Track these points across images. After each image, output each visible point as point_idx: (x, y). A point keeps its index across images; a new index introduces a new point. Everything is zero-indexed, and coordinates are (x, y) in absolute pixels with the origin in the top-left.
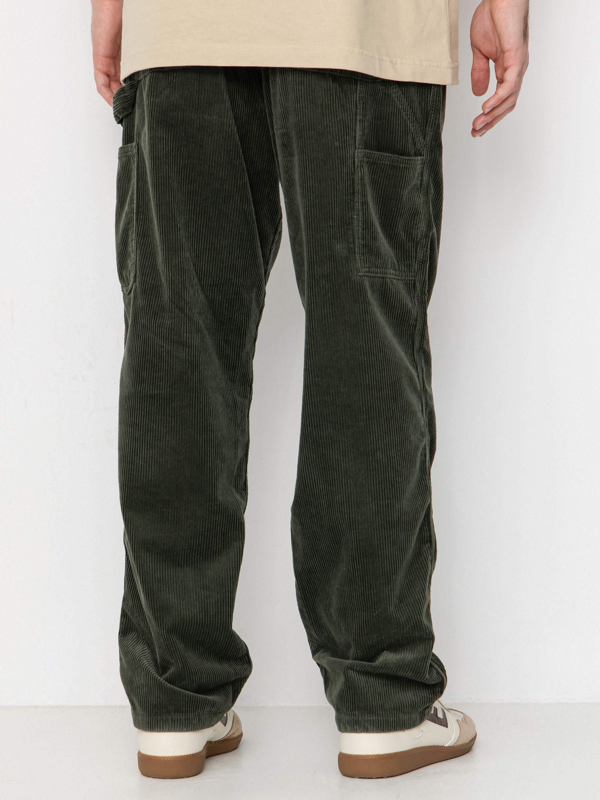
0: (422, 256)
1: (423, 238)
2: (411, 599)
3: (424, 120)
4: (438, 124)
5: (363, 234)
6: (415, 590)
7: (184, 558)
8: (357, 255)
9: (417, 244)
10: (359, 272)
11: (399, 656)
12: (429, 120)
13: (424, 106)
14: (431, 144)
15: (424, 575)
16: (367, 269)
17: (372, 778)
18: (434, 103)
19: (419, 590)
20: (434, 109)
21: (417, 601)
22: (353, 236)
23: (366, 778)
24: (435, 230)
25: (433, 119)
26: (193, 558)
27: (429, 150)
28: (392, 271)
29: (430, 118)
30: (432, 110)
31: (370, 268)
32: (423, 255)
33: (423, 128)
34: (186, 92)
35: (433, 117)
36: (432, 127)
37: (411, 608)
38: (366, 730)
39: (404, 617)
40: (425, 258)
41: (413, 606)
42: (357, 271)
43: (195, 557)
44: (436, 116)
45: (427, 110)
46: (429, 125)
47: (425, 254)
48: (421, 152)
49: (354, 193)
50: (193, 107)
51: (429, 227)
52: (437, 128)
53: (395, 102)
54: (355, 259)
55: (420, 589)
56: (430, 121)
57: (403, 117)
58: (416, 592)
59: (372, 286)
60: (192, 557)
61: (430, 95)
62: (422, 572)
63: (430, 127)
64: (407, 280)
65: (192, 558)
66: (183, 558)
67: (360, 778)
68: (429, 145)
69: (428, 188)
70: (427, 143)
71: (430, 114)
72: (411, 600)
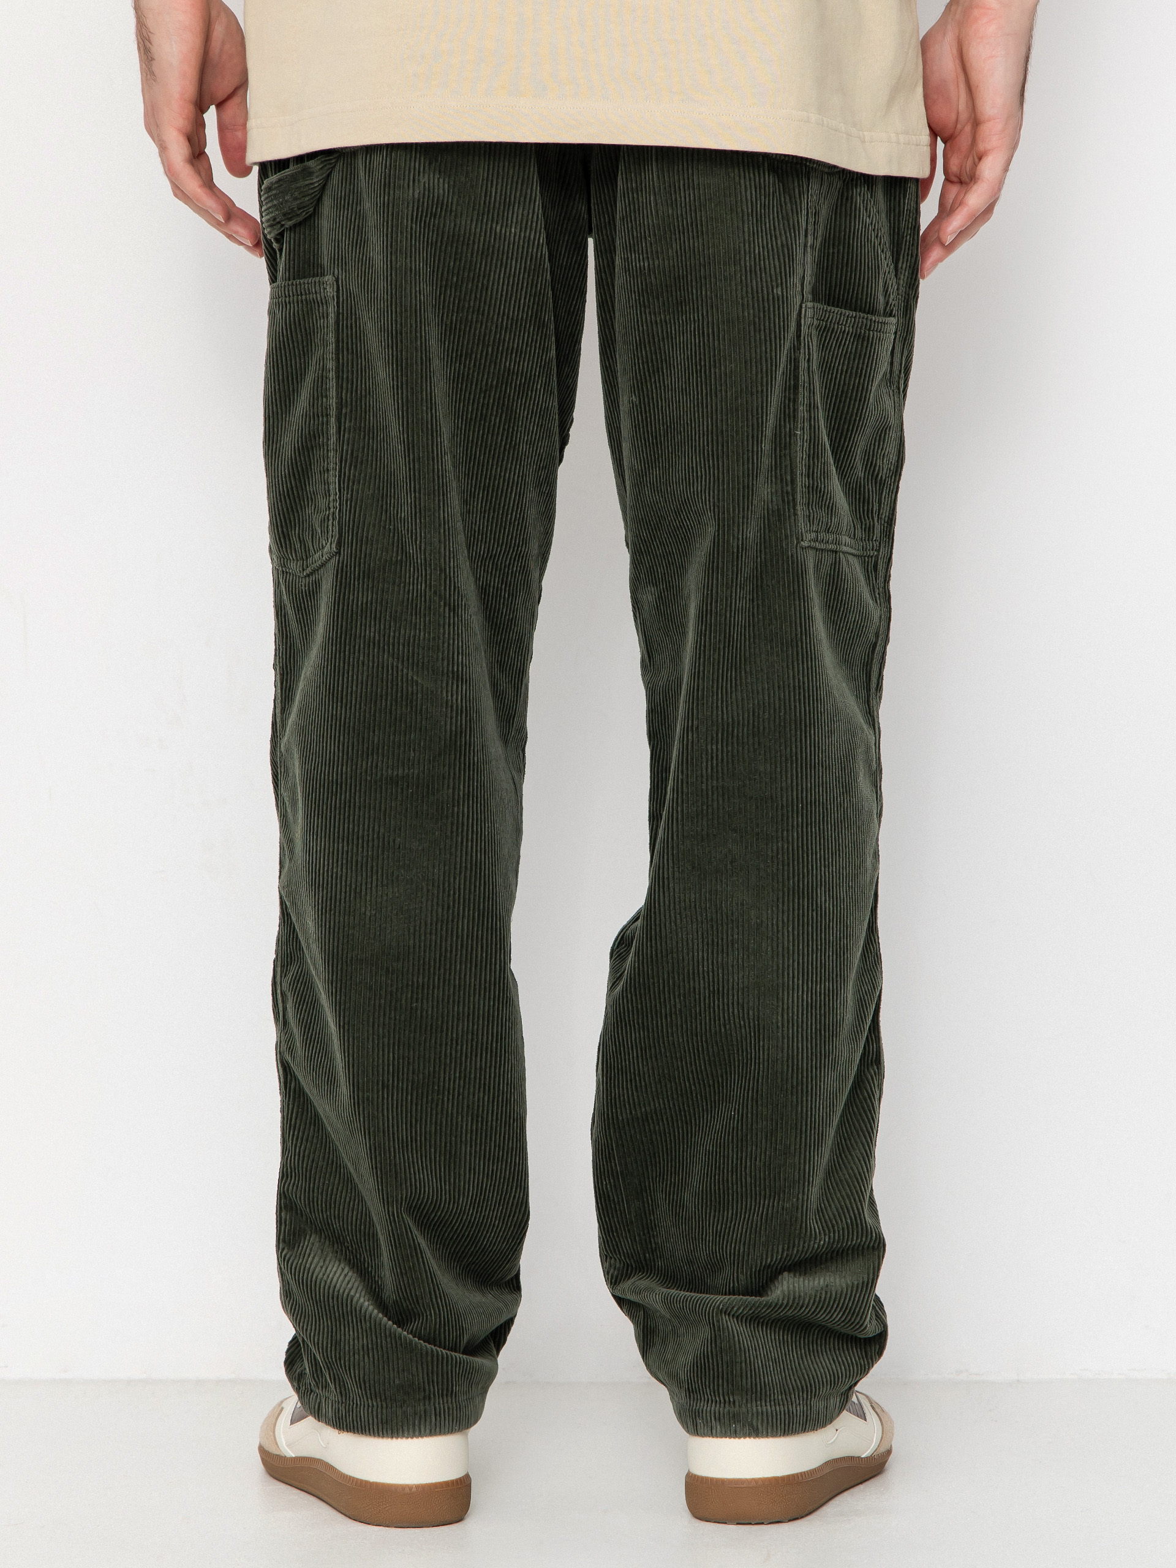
0: (888, 509)
1: (891, 474)
2: (845, 1172)
3: (893, 247)
4: (916, 255)
5: (809, 466)
6: (851, 1155)
7: (453, 1096)
8: (799, 508)
9: (882, 486)
10: (802, 540)
11: (816, 1282)
12: (903, 247)
13: (894, 220)
14: (906, 293)
15: (869, 1126)
16: (813, 535)
17: (763, 1523)
18: (911, 214)
19: (859, 1155)
20: (910, 226)
21: (855, 1175)
22: (792, 470)
23: (750, 1524)
25: (909, 245)
26: (471, 1097)
27: (903, 305)
28: (848, 540)
29: (904, 242)
30: (908, 228)
31: (817, 532)
32: (890, 507)
34: (463, 179)
35: (910, 242)
36: (907, 260)
37: (845, 1190)
38: (755, 1432)
39: (833, 1206)
41: (849, 1186)
42: (797, 539)
43: (474, 1095)
44: (914, 240)
45: (898, 228)
46: (904, 257)
47: (893, 506)
48: (893, 309)
49: (796, 386)
50: (474, 209)
51: (901, 454)
52: (915, 263)
53: (860, 212)
54: (795, 514)
55: (862, 1154)
56: (905, 250)
57: (871, 241)
58: (853, 1159)
59: (817, 568)
60: (469, 1093)
61: (905, 198)
62: (863, 1121)
63: (905, 261)
64: (865, 557)
65: (468, 1097)
66: (451, 1097)
67: (738, 1524)
68: (902, 296)
69: (900, 377)
70: (900, 291)
71: (905, 234)
72: (844, 1175)
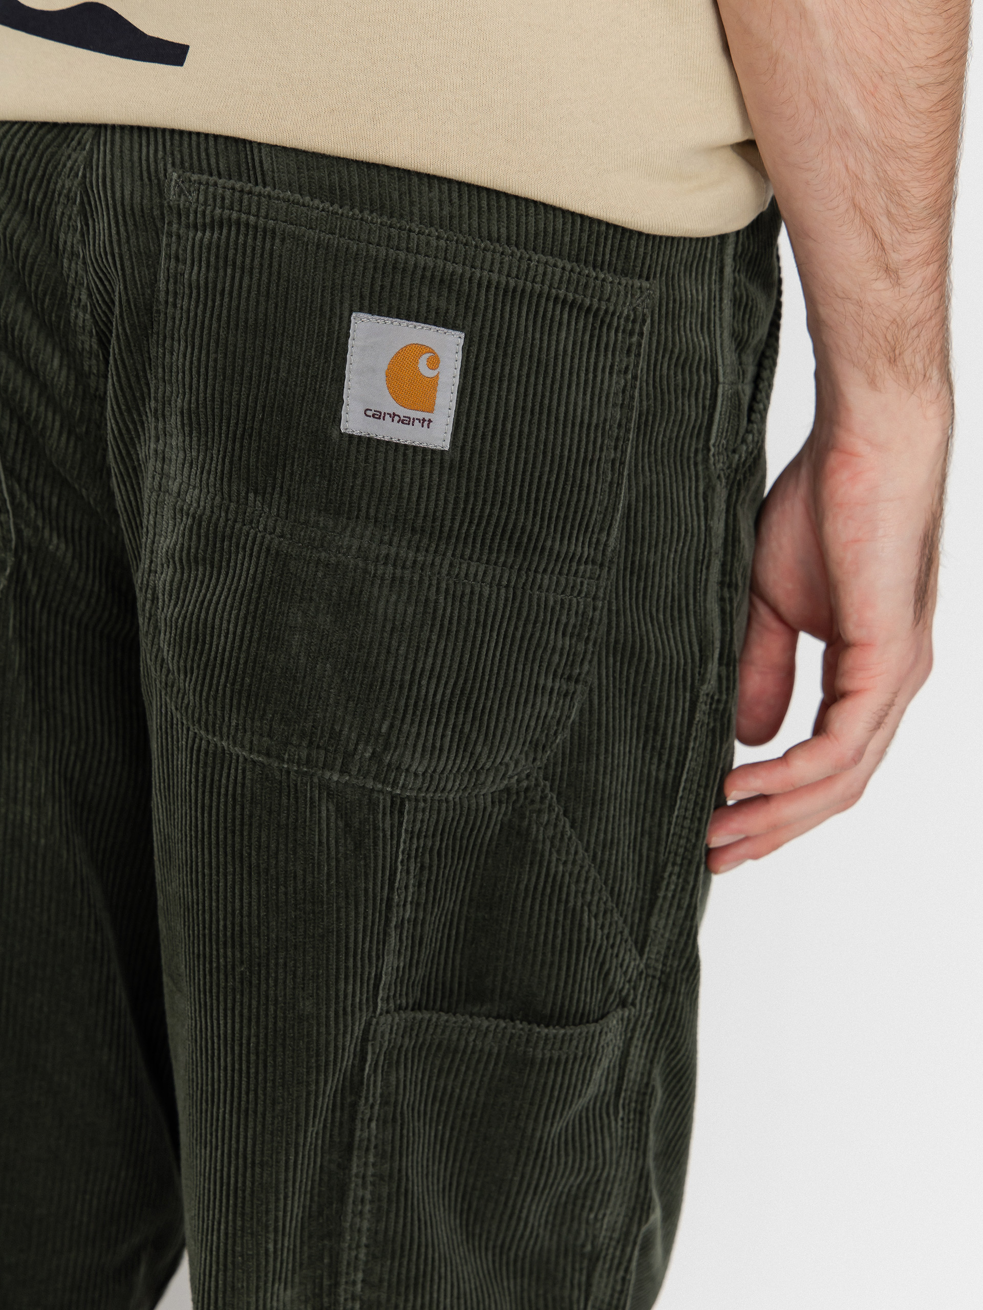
0: (609, 1292)
1: (613, 1243)
3: (644, 893)
4: (689, 906)
9: (594, 1259)
12: (661, 894)
13: (649, 849)
14: (664, 965)
18: (683, 842)
20: (679, 860)
24: (657, 1215)
25: (675, 890)
27: (657, 982)
29: (664, 887)
30: (674, 864)
32: (613, 1289)
33: (640, 919)
35: (677, 885)
36: (669, 914)
40: (619, 1299)
44: (686, 881)
45: (656, 864)
46: (661, 911)
47: (618, 1288)
48: (628, 994)
49: (350, 1148)
51: (641, 1209)
52: (686, 917)
53: (542, 856)
56: (665, 897)
57: (567, 902)
61: (670, 816)
63: (664, 915)
68: (655, 969)
69: (645, 1094)
70: (653, 963)
71: (666, 875)
